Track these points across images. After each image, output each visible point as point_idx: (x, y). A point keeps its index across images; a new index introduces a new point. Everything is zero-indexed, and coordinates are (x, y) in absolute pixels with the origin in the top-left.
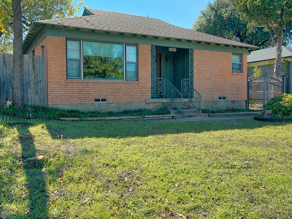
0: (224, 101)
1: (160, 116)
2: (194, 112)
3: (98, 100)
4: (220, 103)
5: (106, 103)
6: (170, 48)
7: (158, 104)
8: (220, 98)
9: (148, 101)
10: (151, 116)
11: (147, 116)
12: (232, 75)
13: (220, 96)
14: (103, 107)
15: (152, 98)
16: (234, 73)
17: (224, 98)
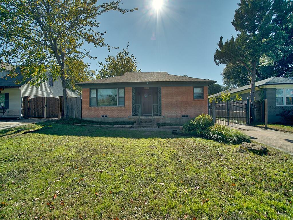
0: (187, 118)
1: (123, 125)
2: (151, 124)
3: (104, 116)
4: (183, 119)
5: (107, 118)
6: (145, 88)
7: (136, 119)
8: (183, 116)
9: (130, 117)
10: (117, 125)
11: (115, 125)
12: (194, 101)
13: (183, 115)
14: (105, 119)
15: (133, 115)
16: (195, 100)
17: (187, 116)
